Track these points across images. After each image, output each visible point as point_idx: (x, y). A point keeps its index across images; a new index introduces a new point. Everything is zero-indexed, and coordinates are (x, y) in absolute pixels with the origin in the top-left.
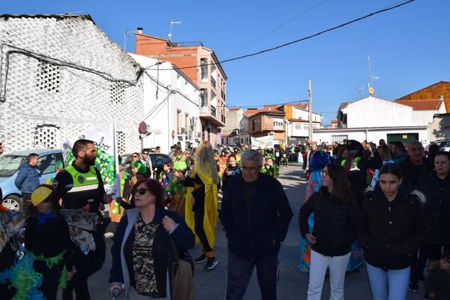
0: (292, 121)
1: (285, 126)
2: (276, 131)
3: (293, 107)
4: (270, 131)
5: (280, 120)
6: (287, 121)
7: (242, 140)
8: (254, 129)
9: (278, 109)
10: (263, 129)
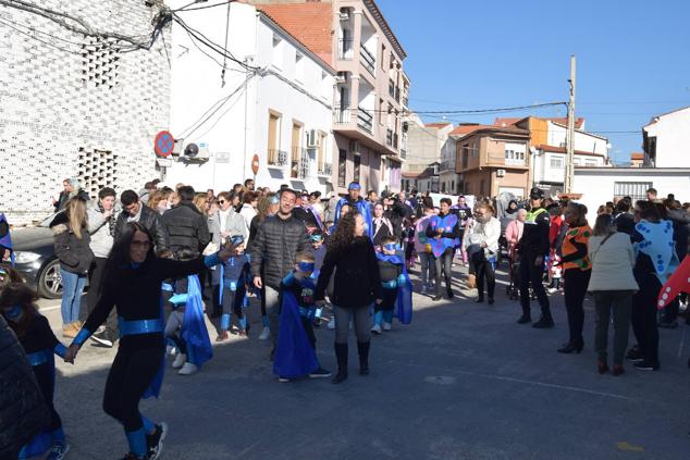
0: (543, 149)
1: (528, 160)
2: (509, 170)
3: (549, 122)
4: (496, 169)
5: (520, 148)
6: (533, 149)
7: (444, 184)
8: (465, 164)
9: (517, 125)
10: (483, 163)
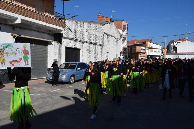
0: (149, 48)
1: (146, 50)
2: (142, 53)
3: (149, 42)
4: (139, 53)
5: (144, 48)
6: (147, 48)
8: (131, 51)
9: (143, 43)
10: (136, 52)
